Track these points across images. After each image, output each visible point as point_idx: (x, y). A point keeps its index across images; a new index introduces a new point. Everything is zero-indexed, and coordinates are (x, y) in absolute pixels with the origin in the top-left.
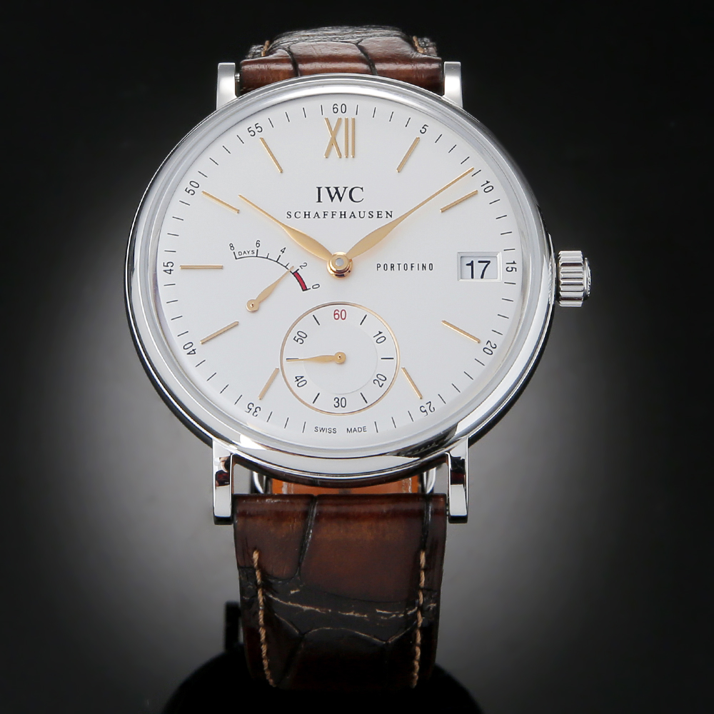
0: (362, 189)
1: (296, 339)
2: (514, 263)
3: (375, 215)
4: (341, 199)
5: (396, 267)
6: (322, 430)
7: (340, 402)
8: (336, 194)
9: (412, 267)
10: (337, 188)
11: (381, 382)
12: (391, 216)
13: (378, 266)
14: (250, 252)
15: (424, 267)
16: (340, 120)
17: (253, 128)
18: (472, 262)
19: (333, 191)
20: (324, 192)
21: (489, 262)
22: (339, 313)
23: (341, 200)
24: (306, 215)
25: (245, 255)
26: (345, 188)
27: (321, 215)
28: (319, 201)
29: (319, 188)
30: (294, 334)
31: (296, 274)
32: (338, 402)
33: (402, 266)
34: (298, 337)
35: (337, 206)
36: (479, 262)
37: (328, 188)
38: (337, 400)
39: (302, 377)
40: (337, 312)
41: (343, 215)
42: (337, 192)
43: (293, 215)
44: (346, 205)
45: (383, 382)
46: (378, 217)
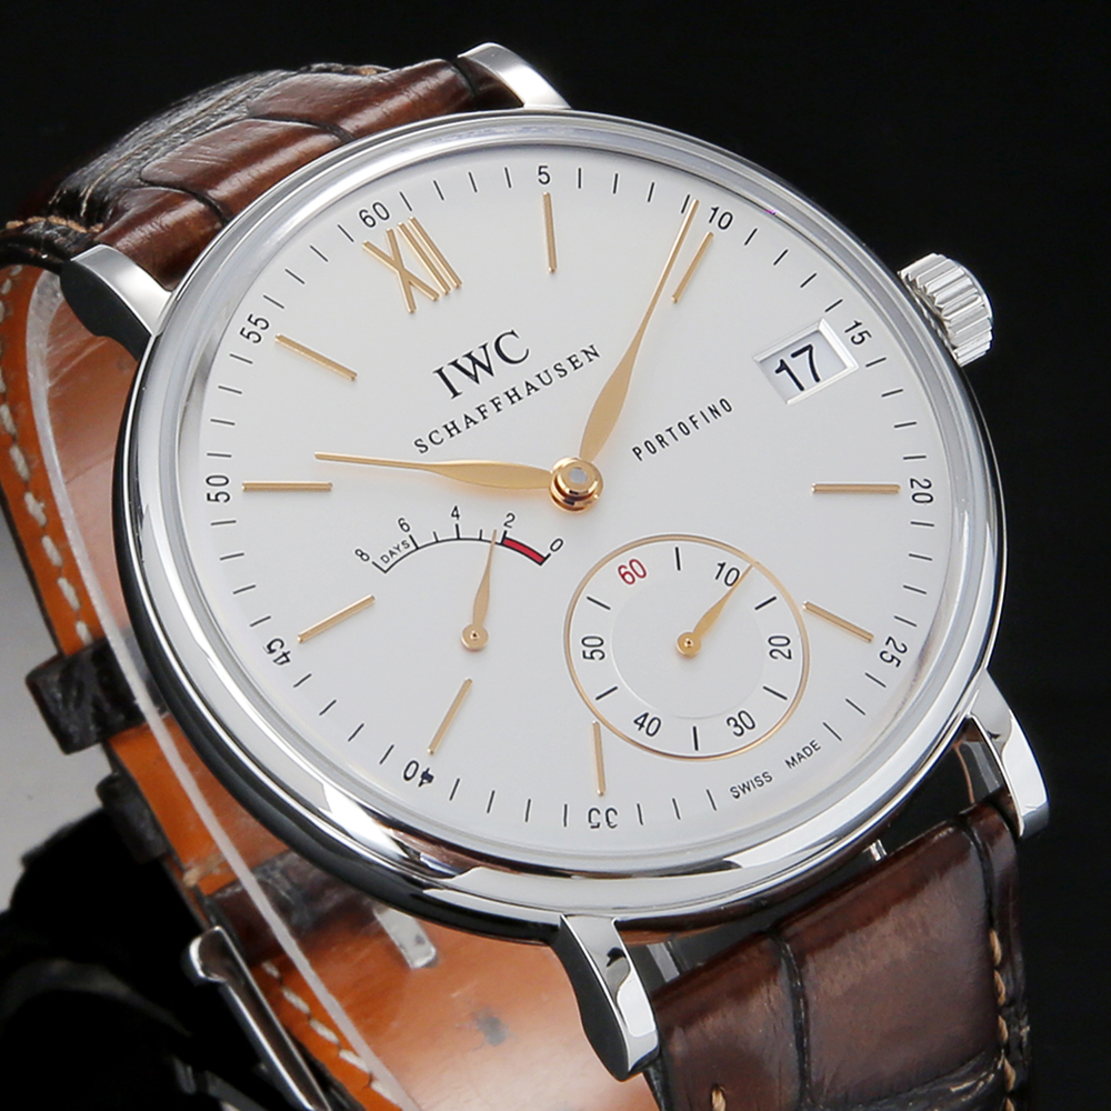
0: (513, 333)
1: (588, 655)
2: (857, 324)
3: (567, 366)
4: (489, 370)
5: (667, 437)
6: (745, 788)
7: (739, 723)
8: (476, 367)
9: (694, 423)
10: (469, 356)
11: (784, 650)
12: (596, 354)
13: (637, 451)
14: (401, 547)
15: (714, 411)
16: (391, 233)
17: (250, 328)
18: (782, 362)
19: (468, 365)
20: (452, 373)
21: (809, 348)
22: (629, 569)
23: (491, 373)
24: (452, 429)
25: (396, 558)
26: (484, 347)
27: (477, 416)
28: (456, 394)
29: (440, 372)
30: (577, 648)
31: (507, 542)
32: (736, 725)
33: (676, 430)
34: (588, 651)
35: (489, 386)
36: (794, 355)
37: (455, 363)
38: (732, 722)
39: (646, 715)
40: (623, 571)
41: (513, 396)
42: (475, 362)
43: (426, 442)
44: (505, 377)
45: (788, 647)
46: (576, 368)
